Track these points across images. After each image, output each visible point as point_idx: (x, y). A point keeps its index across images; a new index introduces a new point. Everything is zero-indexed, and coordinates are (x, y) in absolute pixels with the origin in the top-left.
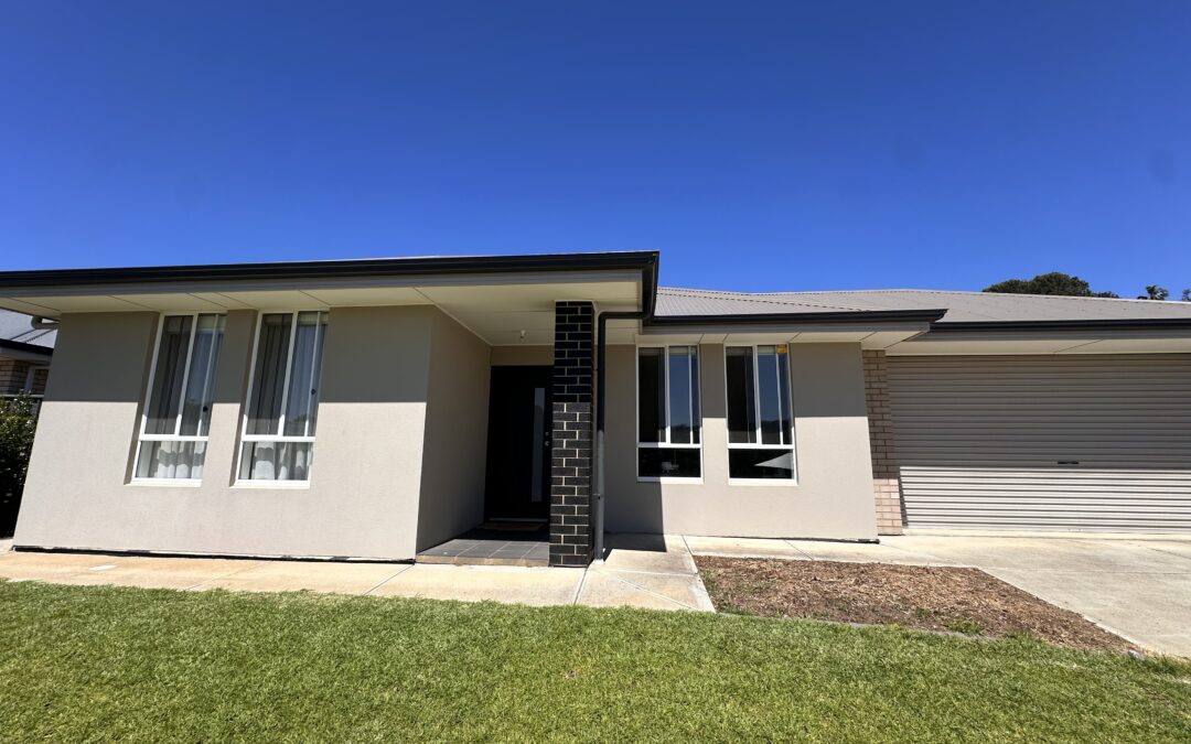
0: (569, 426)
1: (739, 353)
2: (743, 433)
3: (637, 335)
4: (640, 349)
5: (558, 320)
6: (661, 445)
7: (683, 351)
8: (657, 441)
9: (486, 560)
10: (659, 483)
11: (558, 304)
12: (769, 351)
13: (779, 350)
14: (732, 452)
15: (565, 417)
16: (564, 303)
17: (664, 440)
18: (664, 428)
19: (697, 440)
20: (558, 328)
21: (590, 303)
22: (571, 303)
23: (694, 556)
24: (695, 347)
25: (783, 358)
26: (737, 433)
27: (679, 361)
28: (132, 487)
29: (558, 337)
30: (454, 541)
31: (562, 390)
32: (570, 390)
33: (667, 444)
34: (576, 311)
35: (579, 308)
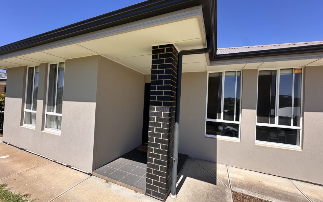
0: (157, 119)
1: (267, 74)
2: (266, 118)
3: (207, 67)
4: (209, 73)
5: (153, 57)
6: (218, 121)
7: (233, 74)
8: (216, 118)
9: (118, 182)
10: (216, 139)
11: (154, 47)
12: (288, 72)
13: (296, 71)
14: (258, 127)
15: (156, 114)
16: (157, 47)
17: (220, 118)
18: (220, 112)
19: (237, 120)
20: (153, 62)
21: (172, 45)
22: (161, 46)
23: (232, 191)
24: (240, 71)
25: (298, 76)
26: (262, 118)
27: (230, 79)
28: (22, 127)
29: (153, 67)
30: (121, 158)
31: (154, 98)
32: (159, 98)
33: (221, 120)
34: (163, 50)
35: (165, 48)
